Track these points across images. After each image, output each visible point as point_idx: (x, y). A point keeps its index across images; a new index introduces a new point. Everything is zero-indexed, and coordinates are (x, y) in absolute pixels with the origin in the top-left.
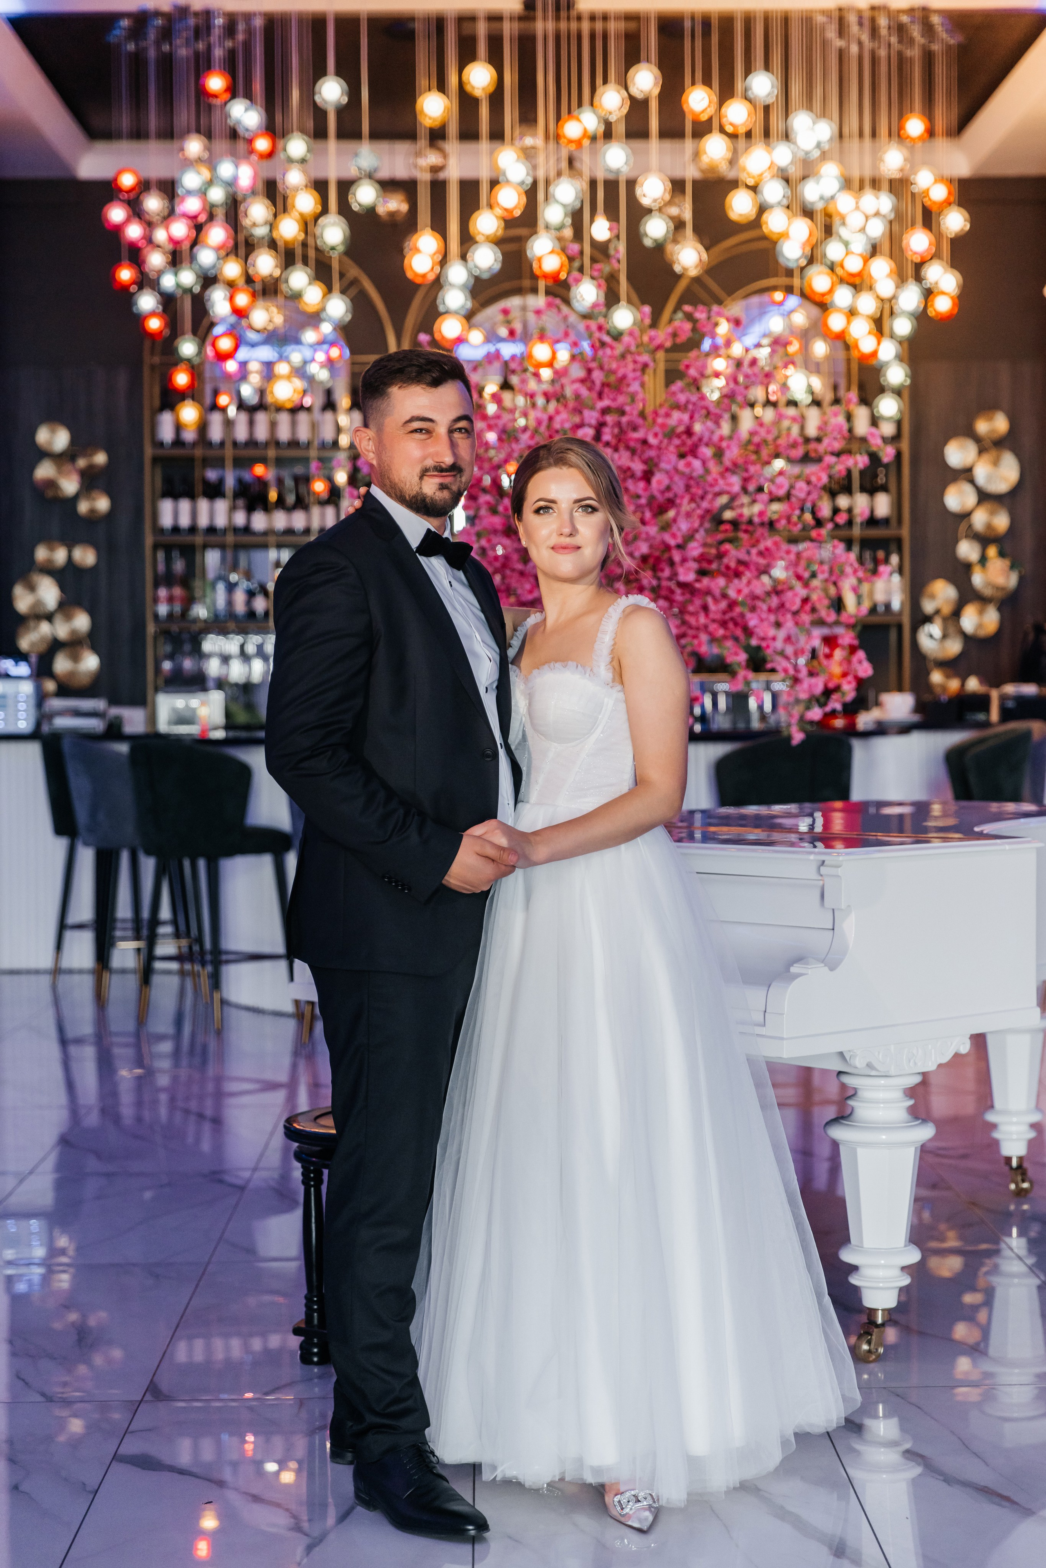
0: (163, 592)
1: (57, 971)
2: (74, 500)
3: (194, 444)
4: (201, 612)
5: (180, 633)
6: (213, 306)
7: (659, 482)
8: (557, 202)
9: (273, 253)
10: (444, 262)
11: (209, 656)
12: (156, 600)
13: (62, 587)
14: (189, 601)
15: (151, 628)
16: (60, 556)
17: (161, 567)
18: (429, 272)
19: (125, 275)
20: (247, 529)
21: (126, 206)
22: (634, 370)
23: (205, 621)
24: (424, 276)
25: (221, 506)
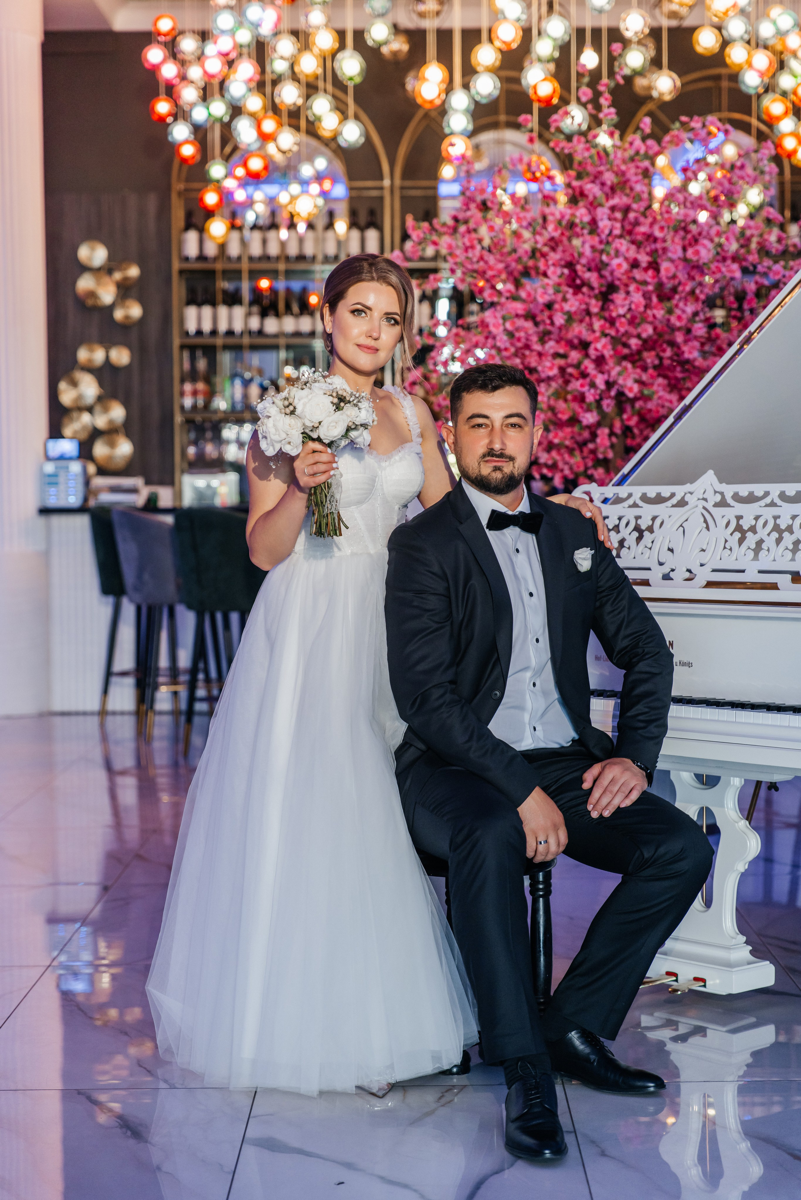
0: (188, 387)
1: (103, 713)
2: (111, 308)
3: (215, 259)
4: (221, 404)
5: (204, 421)
6: (239, 135)
7: (667, 270)
8: (549, 36)
9: (297, 84)
10: (449, 89)
11: (228, 442)
12: (182, 394)
13: (101, 384)
14: (211, 394)
15: (178, 419)
16: (99, 356)
17: (187, 366)
18: (436, 98)
19: (163, 107)
20: (261, 332)
21: (163, 47)
22: (636, 174)
23: (225, 412)
24: (431, 102)
25: (239, 312)
